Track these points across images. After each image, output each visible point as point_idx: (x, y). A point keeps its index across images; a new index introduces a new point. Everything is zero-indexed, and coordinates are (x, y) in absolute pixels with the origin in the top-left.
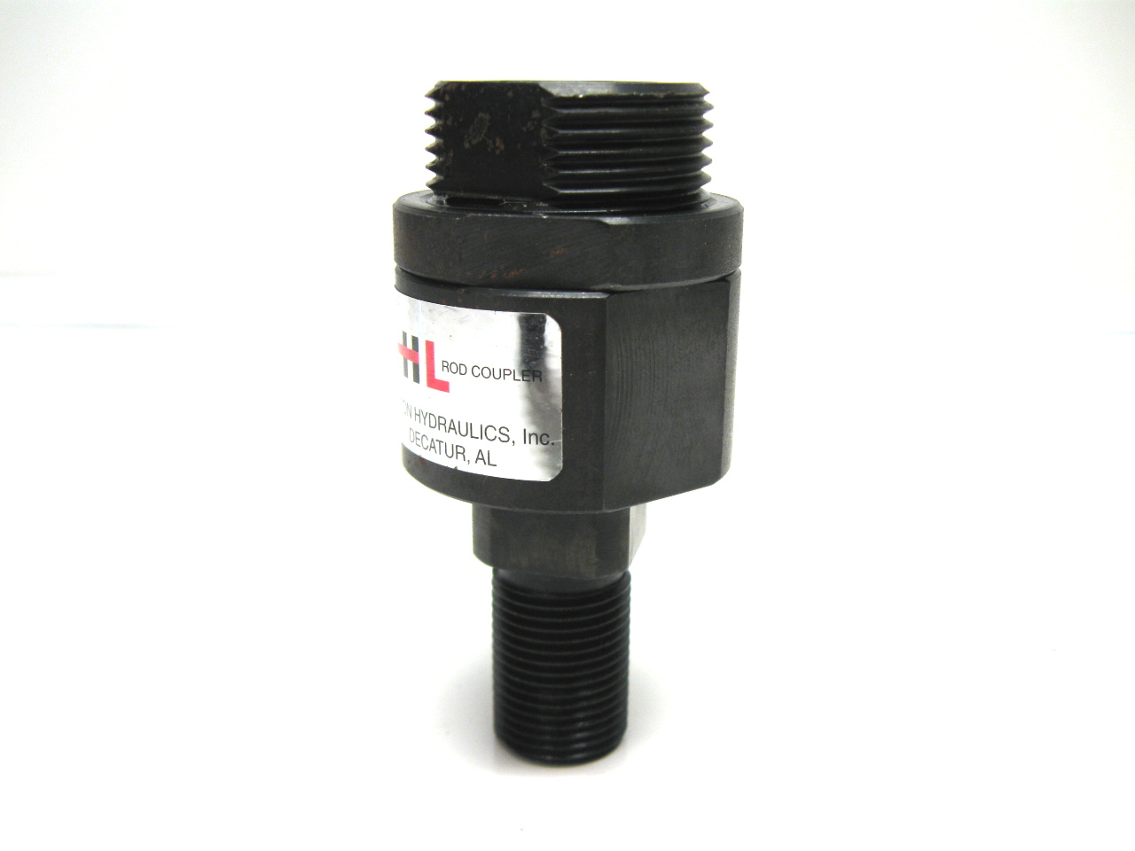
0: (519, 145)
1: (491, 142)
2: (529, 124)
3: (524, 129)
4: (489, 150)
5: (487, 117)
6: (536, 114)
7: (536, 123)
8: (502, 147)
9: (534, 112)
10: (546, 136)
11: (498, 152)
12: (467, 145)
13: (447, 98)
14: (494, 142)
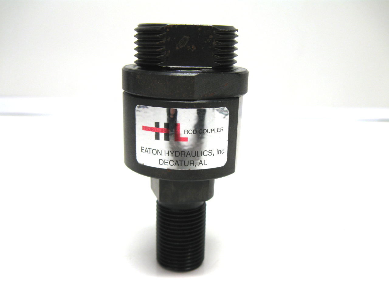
0: (203, 48)
1: (189, 47)
2: (208, 40)
3: (206, 42)
4: (188, 50)
5: (188, 37)
6: (211, 37)
7: (211, 39)
8: (195, 48)
9: (210, 36)
10: (216, 44)
11: (192, 50)
12: (177, 48)
13: (168, 30)
14: (191, 47)
